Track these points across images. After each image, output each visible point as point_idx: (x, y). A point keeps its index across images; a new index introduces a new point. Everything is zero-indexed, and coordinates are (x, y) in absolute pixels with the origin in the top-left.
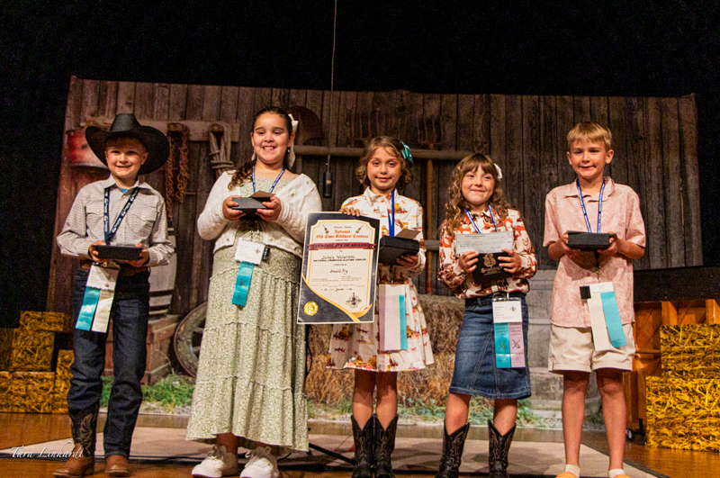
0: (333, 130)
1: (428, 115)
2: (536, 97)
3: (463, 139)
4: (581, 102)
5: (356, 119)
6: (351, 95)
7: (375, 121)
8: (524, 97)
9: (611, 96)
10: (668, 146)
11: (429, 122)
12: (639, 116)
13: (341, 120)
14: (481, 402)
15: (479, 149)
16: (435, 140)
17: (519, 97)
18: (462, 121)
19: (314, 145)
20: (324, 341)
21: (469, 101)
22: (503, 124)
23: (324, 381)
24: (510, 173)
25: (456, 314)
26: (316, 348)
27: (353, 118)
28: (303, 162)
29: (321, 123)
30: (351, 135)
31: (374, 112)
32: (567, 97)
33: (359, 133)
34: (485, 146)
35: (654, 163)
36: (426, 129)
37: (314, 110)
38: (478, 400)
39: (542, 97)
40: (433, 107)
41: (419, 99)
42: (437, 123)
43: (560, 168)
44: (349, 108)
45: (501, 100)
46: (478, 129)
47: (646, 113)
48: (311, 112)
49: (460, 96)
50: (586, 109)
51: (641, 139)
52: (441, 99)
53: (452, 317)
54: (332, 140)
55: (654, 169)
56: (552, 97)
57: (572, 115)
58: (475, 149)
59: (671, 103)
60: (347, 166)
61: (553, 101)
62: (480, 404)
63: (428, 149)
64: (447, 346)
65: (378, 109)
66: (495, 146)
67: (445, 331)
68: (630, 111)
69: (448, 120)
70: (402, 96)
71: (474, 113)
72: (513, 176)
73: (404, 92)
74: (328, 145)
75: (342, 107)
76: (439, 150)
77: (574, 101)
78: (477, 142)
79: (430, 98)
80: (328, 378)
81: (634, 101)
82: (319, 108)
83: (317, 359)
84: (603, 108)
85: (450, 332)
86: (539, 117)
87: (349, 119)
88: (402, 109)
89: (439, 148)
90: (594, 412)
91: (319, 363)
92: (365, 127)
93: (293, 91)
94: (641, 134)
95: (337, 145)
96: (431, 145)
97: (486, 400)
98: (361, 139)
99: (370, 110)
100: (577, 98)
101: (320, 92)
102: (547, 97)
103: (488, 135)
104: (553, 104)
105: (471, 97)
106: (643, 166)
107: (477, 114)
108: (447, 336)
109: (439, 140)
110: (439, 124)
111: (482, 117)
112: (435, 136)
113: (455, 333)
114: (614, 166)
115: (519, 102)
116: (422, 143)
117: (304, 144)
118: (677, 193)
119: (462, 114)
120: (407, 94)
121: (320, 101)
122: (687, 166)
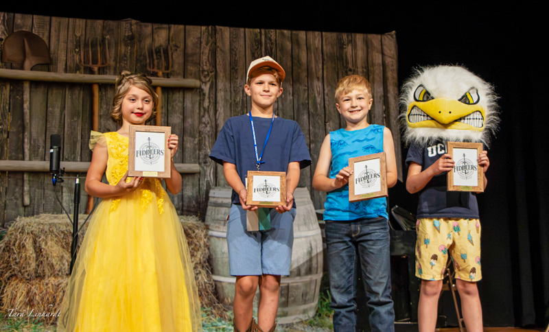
0: (62, 57)
1: (157, 45)
2: (258, 30)
3: (190, 68)
4: (297, 35)
5: (86, 45)
6: (80, 23)
7: (104, 48)
8: (247, 29)
9: (325, 31)
10: (373, 78)
11: (158, 51)
12: (349, 49)
13: (70, 45)
14: (209, 313)
15: (205, 77)
16: (163, 69)
17: (242, 30)
18: (189, 50)
19: (42, 70)
20: (55, 263)
21: (197, 33)
22: (228, 55)
23: (54, 303)
24: (235, 101)
26: (46, 271)
27: (82, 46)
28: (30, 87)
29: (49, 50)
30: (80, 61)
31: (103, 40)
32: (285, 32)
33: (89, 61)
34: (210, 74)
36: (155, 58)
37: (41, 36)
38: (206, 312)
39: (263, 31)
40: (162, 36)
41: (148, 28)
42: (166, 52)
44: (78, 35)
45: (226, 32)
46: (204, 58)
47: (355, 47)
48: (37, 37)
49: (188, 27)
50: (303, 42)
51: (350, 70)
52: (169, 29)
54: (61, 66)
56: (272, 30)
57: (290, 47)
58: (202, 77)
59: (375, 39)
60: (77, 92)
61: (273, 33)
62: (208, 315)
63: (157, 76)
65: (108, 37)
66: (221, 75)
68: (341, 46)
69: (176, 50)
70: (131, 25)
71: (201, 43)
72: (237, 104)
73: (134, 21)
74: (56, 71)
75: (70, 33)
76: (168, 77)
77: (291, 34)
78: (203, 71)
79: (158, 28)
80: (58, 299)
81: (345, 36)
82: (47, 34)
83: (47, 281)
84: (317, 43)
86: (261, 49)
87: (78, 45)
88: (132, 38)
89: (168, 76)
90: (311, 316)
91: (50, 285)
92: (95, 54)
93: (18, 16)
94: (350, 66)
95: (66, 71)
96: (160, 73)
97: (214, 311)
98: (91, 64)
99: (99, 38)
100: (294, 32)
101: (47, 18)
102: (267, 30)
103: (214, 65)
104: (273, 38)
105: (197, 28)
107: (204, 44)
109: (167, 68)
110: (168, 53)
111: (208, 48)
112: (164, 63)
114: (327, 95)
115: (242, 35)
116: (152, 70)
117: (31, 70)
118: (381, 119)
119: (189, 43)
120: (137, 23)
121: (48, 27)
122: (389, 95)
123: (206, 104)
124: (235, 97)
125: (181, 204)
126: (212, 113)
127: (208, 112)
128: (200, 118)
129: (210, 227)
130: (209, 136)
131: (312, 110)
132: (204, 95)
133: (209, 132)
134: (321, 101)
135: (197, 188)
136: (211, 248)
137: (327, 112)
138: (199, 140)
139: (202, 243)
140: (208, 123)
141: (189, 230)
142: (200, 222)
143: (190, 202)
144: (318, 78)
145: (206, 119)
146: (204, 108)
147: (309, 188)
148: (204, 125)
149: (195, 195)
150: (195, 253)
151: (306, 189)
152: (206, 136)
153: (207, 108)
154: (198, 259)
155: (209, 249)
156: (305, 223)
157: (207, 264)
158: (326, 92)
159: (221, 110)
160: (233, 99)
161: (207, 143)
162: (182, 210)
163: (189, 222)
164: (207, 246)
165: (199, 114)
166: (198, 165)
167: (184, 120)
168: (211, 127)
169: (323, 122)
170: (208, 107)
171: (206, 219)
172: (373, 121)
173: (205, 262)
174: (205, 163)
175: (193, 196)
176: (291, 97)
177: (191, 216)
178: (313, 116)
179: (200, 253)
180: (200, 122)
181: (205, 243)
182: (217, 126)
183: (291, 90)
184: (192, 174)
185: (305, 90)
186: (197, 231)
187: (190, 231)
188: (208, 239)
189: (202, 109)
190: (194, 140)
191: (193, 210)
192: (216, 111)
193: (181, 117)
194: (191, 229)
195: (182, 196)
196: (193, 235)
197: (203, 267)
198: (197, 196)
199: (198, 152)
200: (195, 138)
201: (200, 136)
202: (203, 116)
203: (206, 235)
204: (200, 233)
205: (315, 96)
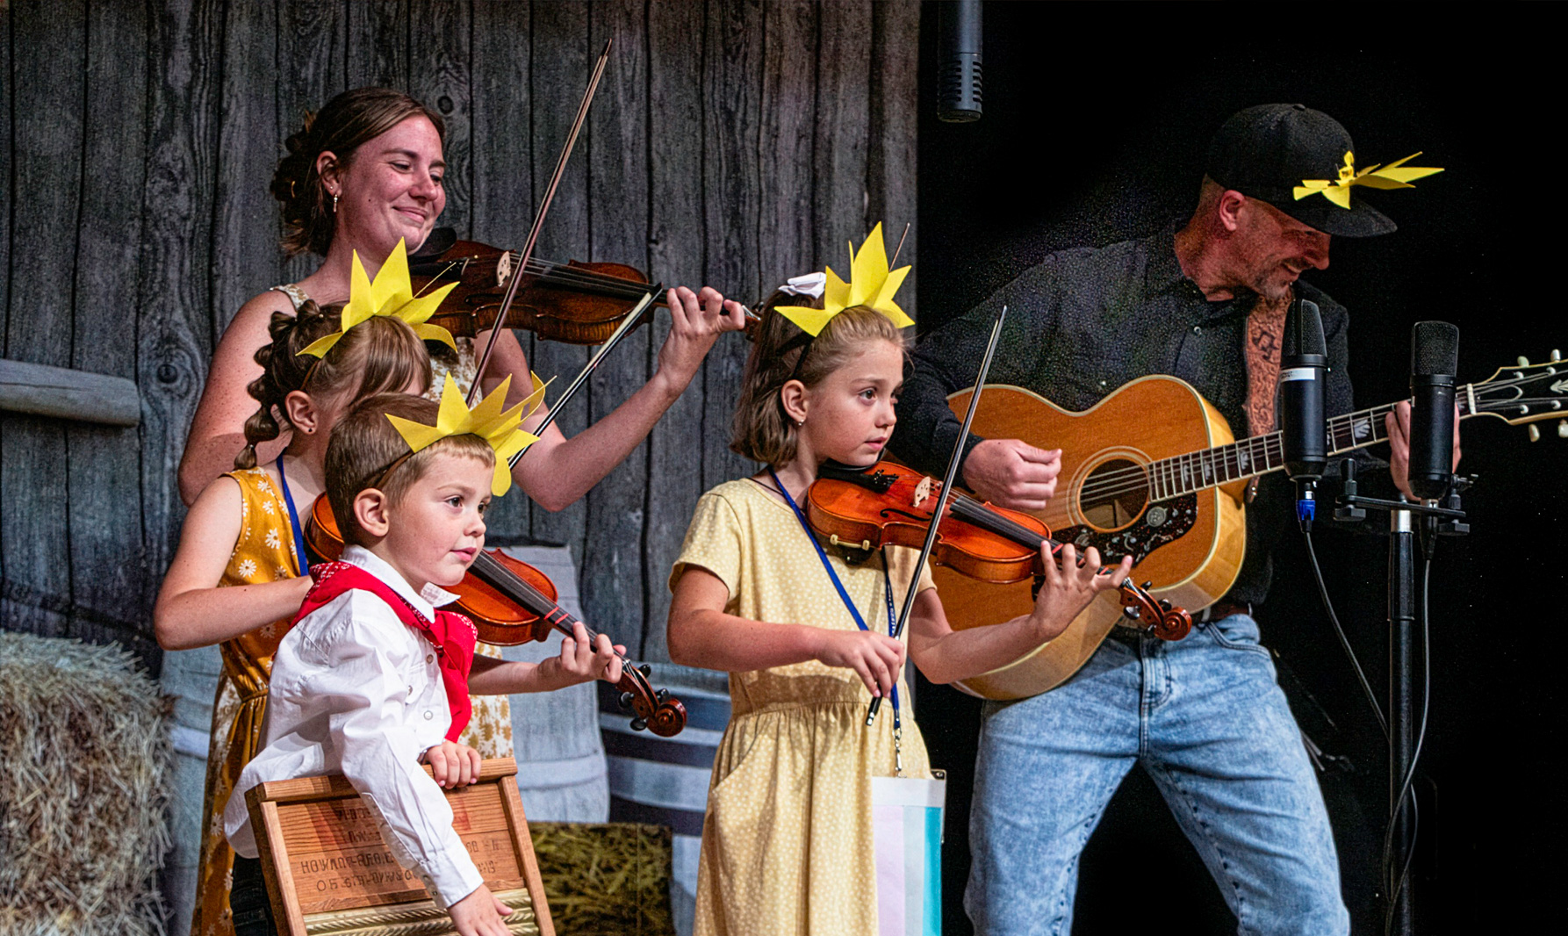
24: (294, 74)
25: (72, 726)
35: (790, 116)
43: (478, 78)
53: (56, 740)
55: (787, 141)
64: (32, 877)
67: (24, 804)
85: (47, 811)
106: (751, 118)
108: (32, 831)
113: (65, 814)
122: (889, 145)
123: (179, 73)
124: (300, 57)
125: (63, 575)
126: (202, 119)
127: (187, 119)
128: (153, 139)
129: (180, 710)
130: (182, 240)
131: (600, 171)
132: (169, 20)
133: (185, 219)
134: (636, 131)
135: (133, 502)
136: (176, 813)
137: (658, 191)
138: (141, 260)
139: (142, 785)
140: (183, 172)
141: (90, 717)
142: (139, 678)
143: (102, 569)
144: (628, 14)
145: (175, 150)
146: (169, 91)
147: (579, 549)
148: (164, 182)
149: (124, 540)
150: (112, 836)
151: (565, 553)
152: (173, 239)
153: (180, 92)
154: (122, 867)
155: (167, 815)
156: (552, 723)
157: (156, 894)
158: (657, 86)
159: (238, 115)
160: (286, 64)
161: (173, 275)
162: (69, 612)
163: (96, 675)
164: (163, 799)
165: (148, 123)
166: (131, 384)
167: (85, 142)
168: (194, 195)
169: (643, 235)
170: (189, 88)
171: (166, 667)
172: (824, 256)
173: (147, 882)
174: (166, 377)
175: (113, 541)
176: (525, 96)
177: (103, 642)
178: (605, 201)
179: (130, 836)
180: (148, 161)
181: (154, 790)
182: (218, 192)
183: (521, 55)
184: (108, 428)
185: (575, 65)
186: (122, 725)
187: (94, 722)
188: (169, 765)
189: (159, 94)
190: (120, 255)
191: (116, 613)
192: (220, 114)
193: (76, 123)
194: (98, 710)
195: (68, 534)
196: (104, 742)
197: (139, 906)
198: (133, 544)
199: (133, 314)
200: (125, 241)
201: (145, 236)
202: (167, 133)
203: (160, 747)
204: (133, 732)
205: (615, 103)
